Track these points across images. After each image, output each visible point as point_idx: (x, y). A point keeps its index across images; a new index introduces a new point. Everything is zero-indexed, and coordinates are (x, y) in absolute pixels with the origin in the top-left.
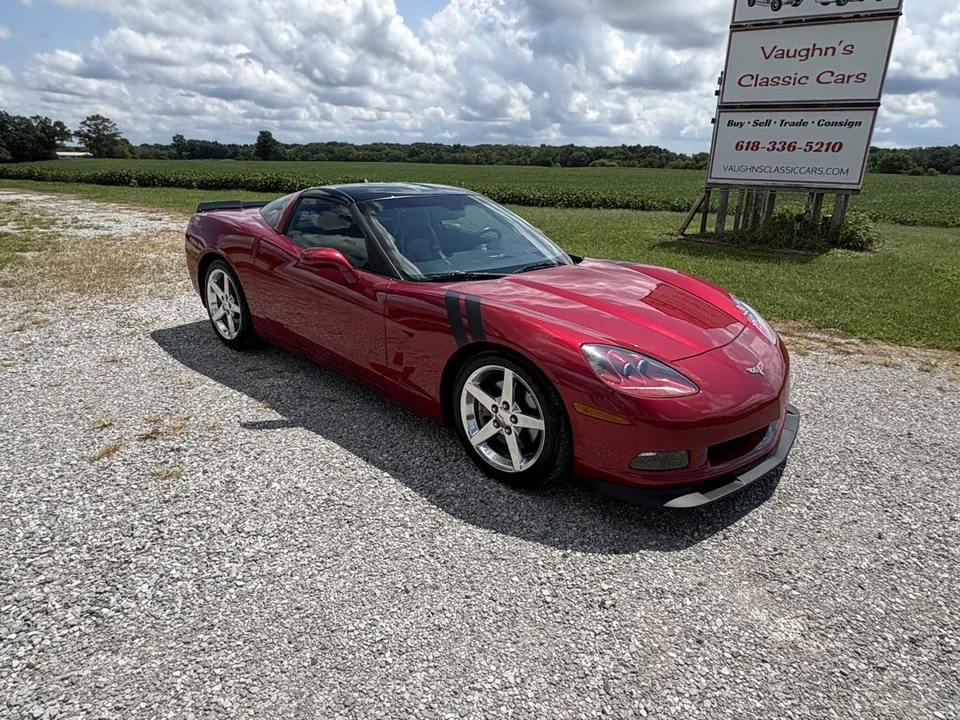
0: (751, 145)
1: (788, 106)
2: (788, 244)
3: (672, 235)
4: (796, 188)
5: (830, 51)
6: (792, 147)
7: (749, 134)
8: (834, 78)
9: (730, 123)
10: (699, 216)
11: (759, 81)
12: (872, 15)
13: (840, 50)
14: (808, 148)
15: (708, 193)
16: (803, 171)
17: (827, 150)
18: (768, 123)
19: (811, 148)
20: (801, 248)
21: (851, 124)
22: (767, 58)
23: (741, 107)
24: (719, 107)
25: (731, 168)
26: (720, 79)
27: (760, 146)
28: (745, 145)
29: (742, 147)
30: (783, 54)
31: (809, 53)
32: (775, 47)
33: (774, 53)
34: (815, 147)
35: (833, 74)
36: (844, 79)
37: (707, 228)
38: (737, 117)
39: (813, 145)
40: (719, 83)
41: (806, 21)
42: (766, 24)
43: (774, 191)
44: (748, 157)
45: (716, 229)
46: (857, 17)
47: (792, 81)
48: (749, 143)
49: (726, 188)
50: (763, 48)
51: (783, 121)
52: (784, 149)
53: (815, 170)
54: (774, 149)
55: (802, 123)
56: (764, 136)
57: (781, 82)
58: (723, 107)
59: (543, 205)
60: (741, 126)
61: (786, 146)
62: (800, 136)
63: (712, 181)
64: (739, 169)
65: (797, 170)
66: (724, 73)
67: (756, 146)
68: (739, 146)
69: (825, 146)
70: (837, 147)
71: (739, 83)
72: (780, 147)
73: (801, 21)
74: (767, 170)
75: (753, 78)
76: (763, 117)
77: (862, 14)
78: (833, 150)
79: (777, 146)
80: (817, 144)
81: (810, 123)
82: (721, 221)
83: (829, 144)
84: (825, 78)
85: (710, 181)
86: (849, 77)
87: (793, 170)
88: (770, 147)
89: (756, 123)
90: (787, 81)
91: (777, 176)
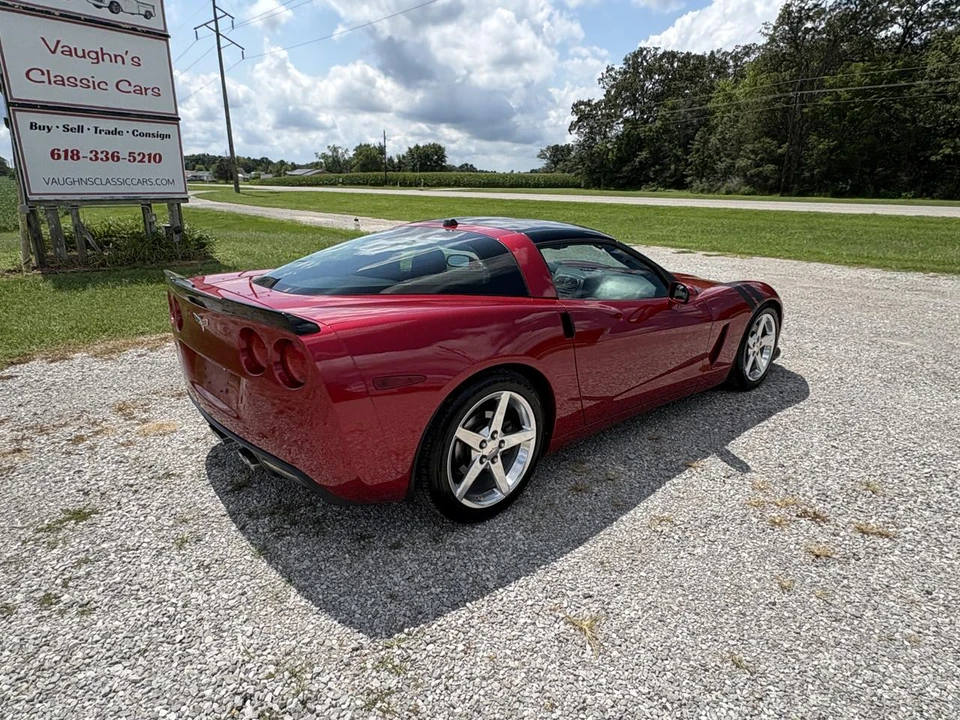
0: (70, 154)
4: (131, 200)
5: (119, 59)
6: (115, 157)
8: (131, 89)
9: (33, 126)
11: (53, 79)
12: (147, 32)
13: (128, 59)
14: (132, 159)
16: (135, 182)
17: (149, 161)
18: (80, 129)
19: (134, 158)
21: (163, 137)
22: (54, 52)
23: (43, 107)
24: (9, 105)
25: (54, 181)
27: (80, 155)
28: (62, 154)
29: (59, 157)
30: (70, 52)
31: (99, 57)
32: (58, 42)
33: (59, 49)
34: (139, 158)
35: (130, 85)
36: (141, 91)
38: (39, 119)
39: (136, 155)
41: (85, 20)
42: (39, 11)
44: (66, 167)
46: (134, 30)
47: (91, 84)
48: (67, 151)
50: (43, 39)
51: (96, 128)
52: (107, 159)
53: (145, 181)
54: (97, 159)
55: (115, 132)
56: (86, 142)
57: (78, 83)
58: (12, 106)
60: (49, 130)
61: (109, 156)
62: (124, 144)
63: (36, 198)
64: (65, 181)
65: (129, 182)
67: (75, 155)
68: (55, 155)
69: (147, 157)
70: (156, 158)
71: (28, 77)
72: (103, 156)
73: (79, 19)
74: (98, 182)
75: (43, 74)
76: (74, 121)
77: (139, 29)
78: (155, 161)
79: (100, 156)
80: (139, 155)
81: (125, 132)
83: (150, 155)
84: (122, 86)
85: (31, 197)
86: (146, 89)
87: (125, 182)
88: (92, 156)
89: (66, 128)
90: (86, 84)
91: (110, 189)
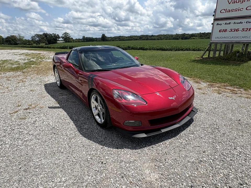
0: (224, 30)
1: (236, 18)
2: (235, 60)
3: (199, 58)
4: (239, 43)
6: (237, 30)
7: (223, 27)
9: (218, 24)
10: (208, 52)
11: (227, 11)
14: (243, 30)
15: (210, 45)
16: (241, 37)
17: (249, 31)
18: (230, 23)
19: (244, 30)
20: (239, 61)
22: (229, 4)
23: (221, 19)
24: (214, 20)
25: (218, 38)
26: (214, 11)
27: (227, 31)
28: (222, 31)
29: (221, 31)
30: (235, 2)
31: (243, 1)
33: (232, 2)
34: (245, 30)
37: (210, 56)
38: (219, 22)
39: (245, 29)
40: (214, 12)
43: (233, 44)
44: (223, 34)
45: (213, 56)
47: (238, 10)
48: (223, 30)
49: (216, 44)
50: (228, 1)
51: (234, 22)
52: (235, 31)
53: (245, 37)
54: (231, 31)
56: (228, 27)
57: (234, 10)
58: (215, 20)
59: (169, 50)
60: (221, 25)
61: (236, 30)
62: (240, 27)
63: (212, 42)
64: (220, 38)
65: (239, 37)
66: (216, 10)
67: (225, 31)
68: (220, 31)
69: (249, 29)
71: (221, 12)
72: (234, 30)
74: (229, 37)
75: (225, 10)
76: (228, 22)
79: (232, 30)
80: (246, 29)
81: (244, 22)
82: (215, 53)
84: (249, 8)
85: (211, 42)
87: (238, 37)
88: (230, 30)
89: (226, 24)
90: (236, 10)
91: (232, 39)
